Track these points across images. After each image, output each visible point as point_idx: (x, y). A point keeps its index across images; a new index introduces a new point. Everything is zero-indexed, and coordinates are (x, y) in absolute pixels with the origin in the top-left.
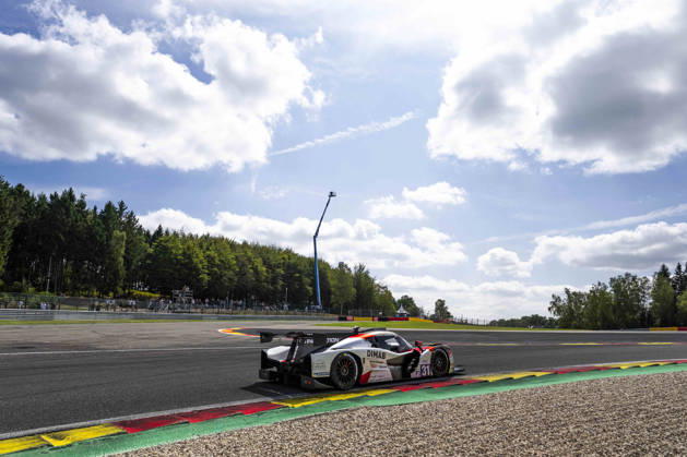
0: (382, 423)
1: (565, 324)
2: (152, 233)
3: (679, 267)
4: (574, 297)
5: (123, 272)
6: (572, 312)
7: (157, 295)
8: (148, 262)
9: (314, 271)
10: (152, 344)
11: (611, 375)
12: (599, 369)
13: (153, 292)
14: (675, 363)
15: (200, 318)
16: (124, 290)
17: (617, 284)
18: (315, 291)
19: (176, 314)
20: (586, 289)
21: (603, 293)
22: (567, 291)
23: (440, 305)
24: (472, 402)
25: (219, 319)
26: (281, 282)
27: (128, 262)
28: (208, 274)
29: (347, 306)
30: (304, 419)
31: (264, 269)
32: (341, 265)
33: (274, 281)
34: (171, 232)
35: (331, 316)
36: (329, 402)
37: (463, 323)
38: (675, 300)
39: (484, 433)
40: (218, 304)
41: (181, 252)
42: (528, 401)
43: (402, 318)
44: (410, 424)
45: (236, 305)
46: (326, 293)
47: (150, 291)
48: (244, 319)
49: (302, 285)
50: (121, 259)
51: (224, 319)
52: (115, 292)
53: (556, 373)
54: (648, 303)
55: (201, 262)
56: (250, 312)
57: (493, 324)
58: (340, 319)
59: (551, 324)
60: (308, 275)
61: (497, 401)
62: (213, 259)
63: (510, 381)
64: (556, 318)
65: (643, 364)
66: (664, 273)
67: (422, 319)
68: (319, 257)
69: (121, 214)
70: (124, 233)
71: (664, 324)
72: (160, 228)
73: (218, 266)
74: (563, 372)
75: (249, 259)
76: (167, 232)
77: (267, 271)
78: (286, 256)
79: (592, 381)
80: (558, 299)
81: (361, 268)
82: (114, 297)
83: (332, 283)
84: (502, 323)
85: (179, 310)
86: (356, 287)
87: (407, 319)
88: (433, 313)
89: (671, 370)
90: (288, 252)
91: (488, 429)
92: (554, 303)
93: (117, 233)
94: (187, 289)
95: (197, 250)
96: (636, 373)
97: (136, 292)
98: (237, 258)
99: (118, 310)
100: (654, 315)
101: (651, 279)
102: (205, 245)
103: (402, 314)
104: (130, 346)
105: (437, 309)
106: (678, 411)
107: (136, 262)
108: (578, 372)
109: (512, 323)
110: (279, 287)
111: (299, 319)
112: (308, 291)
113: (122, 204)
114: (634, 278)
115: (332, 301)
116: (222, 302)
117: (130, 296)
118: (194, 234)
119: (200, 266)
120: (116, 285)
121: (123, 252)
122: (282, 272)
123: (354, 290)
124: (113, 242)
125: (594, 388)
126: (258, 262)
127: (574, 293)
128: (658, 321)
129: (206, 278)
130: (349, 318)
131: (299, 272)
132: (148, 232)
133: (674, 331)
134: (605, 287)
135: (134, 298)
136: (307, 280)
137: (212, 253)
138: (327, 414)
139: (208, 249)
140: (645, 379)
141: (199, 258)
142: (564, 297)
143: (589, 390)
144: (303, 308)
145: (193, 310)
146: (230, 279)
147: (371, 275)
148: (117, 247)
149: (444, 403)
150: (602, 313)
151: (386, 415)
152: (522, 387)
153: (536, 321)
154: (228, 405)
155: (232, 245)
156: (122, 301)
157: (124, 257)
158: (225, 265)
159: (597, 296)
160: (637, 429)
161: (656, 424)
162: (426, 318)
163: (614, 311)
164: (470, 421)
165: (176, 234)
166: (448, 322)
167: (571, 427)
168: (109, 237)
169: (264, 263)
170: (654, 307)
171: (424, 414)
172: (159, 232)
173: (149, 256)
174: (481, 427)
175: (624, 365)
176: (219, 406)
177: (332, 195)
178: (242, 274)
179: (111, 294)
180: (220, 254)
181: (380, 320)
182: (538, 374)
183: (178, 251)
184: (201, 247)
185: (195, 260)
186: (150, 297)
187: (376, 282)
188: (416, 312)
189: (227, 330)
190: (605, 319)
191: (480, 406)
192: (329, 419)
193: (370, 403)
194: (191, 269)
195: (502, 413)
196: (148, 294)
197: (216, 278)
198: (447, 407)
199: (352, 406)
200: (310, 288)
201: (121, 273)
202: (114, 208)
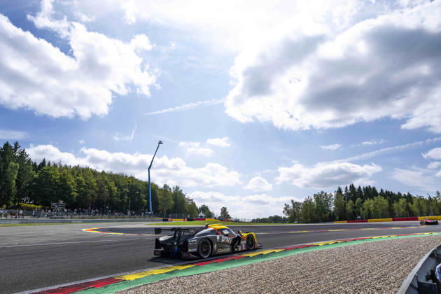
0: (186, 287)
1: (291, 220)
2: (38, 164)
3: (346, 188)
4: (295, 204)
5: (14, 191)
6: (295, 213)
7: (39, 207)
8: (34, 183)
9: (148, 189)
10: (32, 241)
11: (314, 249)
12: (308, 246)
13: (38, 205)
14: (345, 241)
15: (70, 222)
16: (15, 203)
17: (318, 197)
18: (148, 203)
19: (52, 219)
20: (302, 201)
21: (310, 202)
22: (292, 201)
23: (224, 211)
24: (240, 270)
25: (84, 222)
26: (126, 197)
27: (18, 183)
28: (77, 192)
29: (168, 212)
30: (136, 288)
31: (116, 188)
32: (165, 186)
33: (122, 197)
34: (52, 164)
35: (158, 218)
36: (153, 275)
37: (237, 221)
38: (345, 205)
39: (246, 289)
40: (84, 212)
41: (58, 177)
42: (271, 267)
43: (202, 219)
44: (203, 287)
45: (96, 213)
46: (156, 203)
47: (35, 203)
48: (101, 221)
49: (140, 199)
50: (14, 182)
51: (87, 222)
52: (8, 205)
53: (286, 250)
54: (332, 208)
55: (72, 184)
56: (105, 217)
57: (254, 221)
58: (164, 220)
59: (284, 220)
60: (145, 193)
61: (254, 269)
62: (81, 182)
63: (261, 256)
64: (287, 217)
65: (330, 242)
66: (340, 191)
67: (213, 219)
68: (151, 181)
69: (15, 151)
70: (18, 165)
71: (340, 219)
72: (44, 161)
73: (84, 187)
74: (291, 249)
75: (106, 183)
76: (49, 164)
77: (118, 190)
78: (130, 181)
79: (304, 254)
80: (288, 206)
81: (177, 188)
82: (7, 209)
83: (159, 197)
84: (258, 221)
85: (55, 216)
86: (174, 200)
87: (204, 220)
88: (220, 215)
89: (344, 245)
90: (132, 178)
91: (248, 287)
92: (286, 209)
93: (12, 164)
94: (62, 202)
95: (70, 176)
96: (327, 248)
97: (23, 205)
98: (97, 182)
99: (9, 217)
100: (335, 214)
101: (333, 194)
102: (76, 173)
103: (201, 217)
104: (15, 243)
105: (222, 213)
106: (347, 268)
107: (25, 184)
108: (297, 248)
109: (264, 221)
110: (125, 200)
111: (137, 221)
112: (144, 203)
113: (16, 144)
114: (326, 194)
115: (159, 209)
116: (86, 210)
117: (19, 207)
118: (68, 165)
119: (72, 187)
120: (9, 200)
121: (15, 177)
122: (128, 191)
123: (173, 202)
124: (9, 170)
125: (305, 258)
126: (112, 184)
127: (296, 203)
128: (338, 217)
129: (76, 194)
130: (170, 219)
131: (139, 190)
132: (35, 163)
133: (345, 223)
134: (311, 199)
135: (22, 209)
136: (143, 196)
137: (81, 178)
138: (151, 284)
139: (78, 175)
140: (331, 251)
141: (72, 181)
142: (291, 205)
143: (303, 259)
144: (140, 214)
145: (66, 216)
146: (93, 196)
147: (183, 192)
148: (12, 173)
149: (224, 271)
150: (310, 214)
151: (188, 281)
152: (268, 259)
153: (276, 219)
154: (85, 281)
155: (95, 173)
156: (13, 211)
157: (16, 180)
158: (89, 186)
159: (307, 204)
160: (327, 281)
161: (337, 277)
162: (215, 218)
163: (316, 213)
164: (239, 282)
165: (55, 165)
166: (228, 221)
167: (293, 282)
168: (6, 166)
169: (116, 185)
170: (335, 210)
171: (212, 280)
172: (43, 164)
173: (35, 180)
174: (245, 286)
175: (321, 243)
176: (78, 283)
177: (160, 143)
178: (101, 192)
179: (5, 206)
180: (86, 179)
181: (188, 220)
182: (277, 251)
183: (56, 176)
184: (73, 173)
185: (69, 183)
186: (34, 208)
187: (186, 197)
188: (210, 215)
189: (87, 229)
190: (312, 217)
191: (245, 272)
192: (152, 286)
193: (179, 275)
194: (64, 189)
195: (256, 276)
196: (33, 206)
197: (83, 195)
198: (225, 274)
199: (168, 277)
200: (145, 201)
201: (13, 191)
202: (10, 147)
